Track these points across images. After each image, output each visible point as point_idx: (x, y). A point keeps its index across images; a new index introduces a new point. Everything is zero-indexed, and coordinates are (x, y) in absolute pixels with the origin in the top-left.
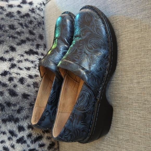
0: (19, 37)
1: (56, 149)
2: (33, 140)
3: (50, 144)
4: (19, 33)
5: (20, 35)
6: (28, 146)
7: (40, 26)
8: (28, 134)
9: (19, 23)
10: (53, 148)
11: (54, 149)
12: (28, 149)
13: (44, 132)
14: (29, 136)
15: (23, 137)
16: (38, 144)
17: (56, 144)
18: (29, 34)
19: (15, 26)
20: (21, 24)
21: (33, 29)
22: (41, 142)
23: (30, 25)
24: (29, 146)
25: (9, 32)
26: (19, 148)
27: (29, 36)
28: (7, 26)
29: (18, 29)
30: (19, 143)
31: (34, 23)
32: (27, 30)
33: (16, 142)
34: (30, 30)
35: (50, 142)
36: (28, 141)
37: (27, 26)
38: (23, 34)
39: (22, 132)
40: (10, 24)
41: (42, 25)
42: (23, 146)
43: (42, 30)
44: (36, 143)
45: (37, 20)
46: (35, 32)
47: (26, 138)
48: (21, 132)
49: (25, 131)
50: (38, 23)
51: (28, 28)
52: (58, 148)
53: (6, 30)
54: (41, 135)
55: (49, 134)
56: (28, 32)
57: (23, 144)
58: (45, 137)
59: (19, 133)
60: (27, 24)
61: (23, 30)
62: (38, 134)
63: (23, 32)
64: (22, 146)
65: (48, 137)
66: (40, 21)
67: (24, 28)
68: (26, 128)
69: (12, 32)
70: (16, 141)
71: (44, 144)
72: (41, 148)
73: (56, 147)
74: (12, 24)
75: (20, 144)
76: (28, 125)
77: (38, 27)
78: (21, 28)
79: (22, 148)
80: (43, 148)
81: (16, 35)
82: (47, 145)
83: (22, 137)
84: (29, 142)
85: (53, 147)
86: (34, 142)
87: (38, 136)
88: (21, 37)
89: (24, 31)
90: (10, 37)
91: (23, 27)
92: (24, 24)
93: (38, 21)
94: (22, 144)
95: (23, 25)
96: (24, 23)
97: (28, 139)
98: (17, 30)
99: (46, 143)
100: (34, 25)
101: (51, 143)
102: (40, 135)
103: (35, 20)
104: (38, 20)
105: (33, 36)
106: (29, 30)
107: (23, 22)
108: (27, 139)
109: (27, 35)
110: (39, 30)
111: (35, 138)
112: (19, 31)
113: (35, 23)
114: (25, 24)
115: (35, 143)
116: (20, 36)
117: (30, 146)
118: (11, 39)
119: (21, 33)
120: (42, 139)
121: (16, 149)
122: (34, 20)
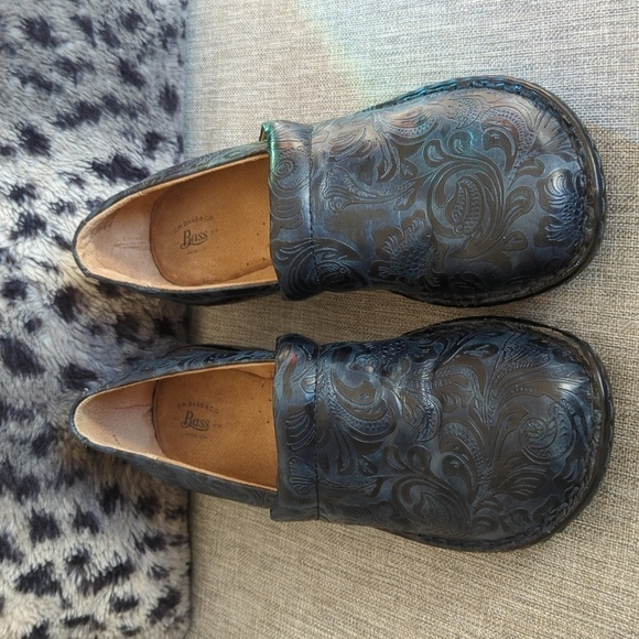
0: (68, 86)
1: (182, 622)
2: (93, 580)
3: (161, 601)
4: (70, 68)
5: (74, 78)
6: (66, 604)
7: (169, 46)
8: (75, 553)
9: (75, 18)
10: (170, 616)
11: (172, 620)
12: (63, 616)
13: (139, 547)
14: (79, 561)
15: (50, 564)
16: (107, 598)
17: (184, 599)
18: (117, 80)
19: (52, 28)
20: (85, 25)
21: (139, 57)
22: (122, 590)
23: (124, 36)
24: (70, 606)
25: (21, 56)
26: (26, 613)
27: (119, 88)
28: (18, 24)
29: (70, 46)
30: (26, 592)
31: (144, 30)
32: (111, 58)
33: (13, 585)
34: (124, 57)
35: (162, 591)
36: (67, 582)
37: (111, 41)
38: (87, 76)
39: (47, 543)
40: (32, 15)
41: (179, 41)
42: (42, 607)
43: (176, 64)
44: (99, 594)
45: (158, 12)
46: (144, 70)
47: (60, 571)
48: (41, 541)
49: (62, 537)
50: (162, 28)
51: (116, 51)
52: (191, 612)
53: (8, 40)
54: (129, 561)
55: (161, 554)
56: (112, 66)
57: (45, 597)
58: (145, 569)
59: (34, 546)
60: (114, 26)
61: (92, 52)
62: (116, 554)
63: (90, 67)
64: (37, 606)
65: (158, 569)
66: (170, 21)
67: (94, 45)
68: (65, 527)
69: (37, 57)
70: (15, 581)
71: (136, 597)
72: (119, 615)
73: (181, 609)
74: (41, 18)
75: (31, 596)
76: (74, 513)
77: (161, 50)
78: (84, 44)
79: (36, 616)
80: (127, 614)
81: (55, 77)
82: (147, 602)
83: (44, 564)
84: (70, 588)
85: (172, 611)
86: (91, 590)
87: (114, 564)
88: (79, 86)
89: (96, 60)
90: (24, 81)
91: (93, 38)
92: (96, 26)
93: (164, 19)
94: (39, 594)
95: (95, 30)
96: (100, 22)
97: (68, 574)
98: (61, 51)
99: (143, 596)
100: (146, 36)
101: (165, 595)
102: (124, 559)
103: (151, 16)
104: (166, 15)
105: (134, 88)
106: (120, 59)
107: (93, 15)
108: (64, 576)
109: (109, 82)
110: (164, 67)
111: (100, 573)
112: (73, 59)
113: (149, 29)
114: (106, 25)
115: (95, 593)
116: (75, 82)
117: (75, 605)
118: (29, 89)
119: (81, 69)
120: (131, 576)
121: (9, 618)
122: (145, 12)
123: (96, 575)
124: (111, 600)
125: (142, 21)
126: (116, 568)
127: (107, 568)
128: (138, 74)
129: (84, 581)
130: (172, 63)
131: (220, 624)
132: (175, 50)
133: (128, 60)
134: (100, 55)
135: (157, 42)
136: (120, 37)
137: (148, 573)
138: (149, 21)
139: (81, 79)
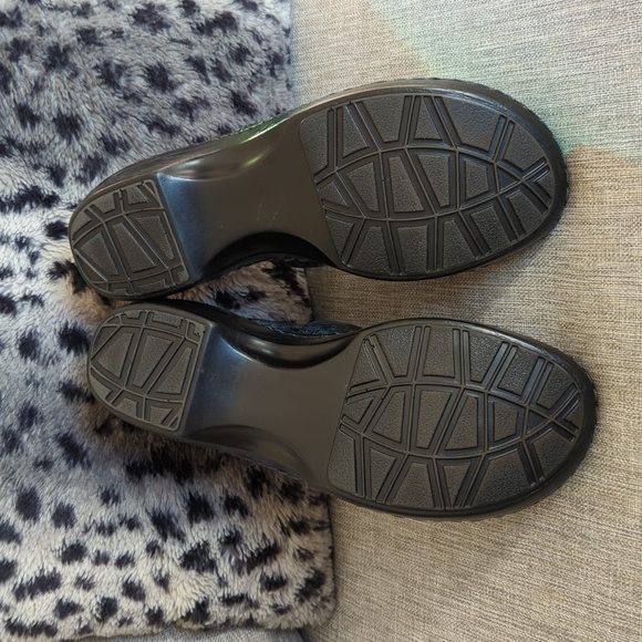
0: (186, 125)
1: (329, 601)
2: (246, 560)
3: (308, 581)
4: (185, 108)
5: (191, 117)
6: (222, 583)
7: (277, 73)
8: (227, 534)
9: (189, 60)
10: (317, 595)
11: (319, 599)
12: (221, 594)
13: (285, 532)
14: (232, 541)
15: (206, 544)
16: (258, 578)
17: (329, 579)
18: (231, 111)
19: (169, 72)
20: (198, 65)
21: (249, 87)
22: (271, 570)
23: (235, 70)
24: (226, 584)
25: (146, 104)
26: (189, 589)
27: (233, 118)
28: (141, 73)
29: (186, 86)
30: (188, 569)
31: (252, 61)
32: (227, 92)
33: (178, 562)
34: (236, 90)
35: (308, 572)
36: (222, 562)
37: (223, 75)
38: (203, 112)
39: (202, 524)
40: (153, 63)
41: (286, 66)
42: (203, 583)
43: (285, 89)
44: (252, 573)
45: (264, 43)
46: (255, 99)
47: (214, 551)
48: (197, 521)
49: (215, 518)
50: (269, 57)
51: (227, 85)
52: (335, 592)
53: (134, 89)
54: (275, 544)
55: (306, 538)
56: (226, 100)
57: (205, 574)
58: (291, 551)
59: (192, 527)
60: (224, 61)
61: (206, 89)
62: (264, 536)
63: (205, 103)
64: (198, 583)
65: (303, 552)
66: (276, 49)
67: (208, 82)
68: (217, 508)
69: (160, 102)
70: (180, 559)
71: (284, 577)
72: (270, 593)
73: (327, 589)
74: (159, 64)
75: (193, 573)
76: (225, 497)
77: (269, 78)
78: (198, 82)
79: (198, 592)
80: (277, 593)
81: (174, 119)
82: (295, 582)
83: (202, 543)
84: (224, 567)
85: (318, 591)
86: (245, 569)
87: (264, 546)
88: (196, 123)
89: (211, 96)
91: (206, 76)
92: (209, 64)
93: (270, 48)
94: (200, 571)
95: (207, 67)
96: (211, 60)
97: (222, 554)
98: (178, 93)
99: (291, 577)
100: (255, 66)
101: (311, 576)
102: (272, 542)
103: (257, 47)
104: (272, 45)
105: (247, 117)
106: (233, 92)
107: (205, 54)
108: (218, 556)
109: (224, 114)
110: (273, 92)
111: (252, 554)
112: (189, 98)
113: (257, 60)
114: (217, 62)
115: (249, 573)
116: (192, 120)
117: (230, 583)
118: (155, 134)
119: (196, 107)
120: (278, 557)
121: (174, 594)
122: (252, 44)
123: (249, 555)
124: (261, 579)
125: (249, 53)
126: (265, 550)
127: (257, 549)
128: (248, 103)
129: (238, 561)
130: (280, 88)
131: (362, 602)
132: (283, 76)
133: (239, 92)
134: (214, 91)
135: (266, 71)
136: (230, 71)
137: (294, 555)
138: (256, 52)
139: (198, 116)
